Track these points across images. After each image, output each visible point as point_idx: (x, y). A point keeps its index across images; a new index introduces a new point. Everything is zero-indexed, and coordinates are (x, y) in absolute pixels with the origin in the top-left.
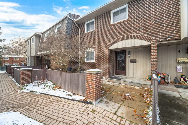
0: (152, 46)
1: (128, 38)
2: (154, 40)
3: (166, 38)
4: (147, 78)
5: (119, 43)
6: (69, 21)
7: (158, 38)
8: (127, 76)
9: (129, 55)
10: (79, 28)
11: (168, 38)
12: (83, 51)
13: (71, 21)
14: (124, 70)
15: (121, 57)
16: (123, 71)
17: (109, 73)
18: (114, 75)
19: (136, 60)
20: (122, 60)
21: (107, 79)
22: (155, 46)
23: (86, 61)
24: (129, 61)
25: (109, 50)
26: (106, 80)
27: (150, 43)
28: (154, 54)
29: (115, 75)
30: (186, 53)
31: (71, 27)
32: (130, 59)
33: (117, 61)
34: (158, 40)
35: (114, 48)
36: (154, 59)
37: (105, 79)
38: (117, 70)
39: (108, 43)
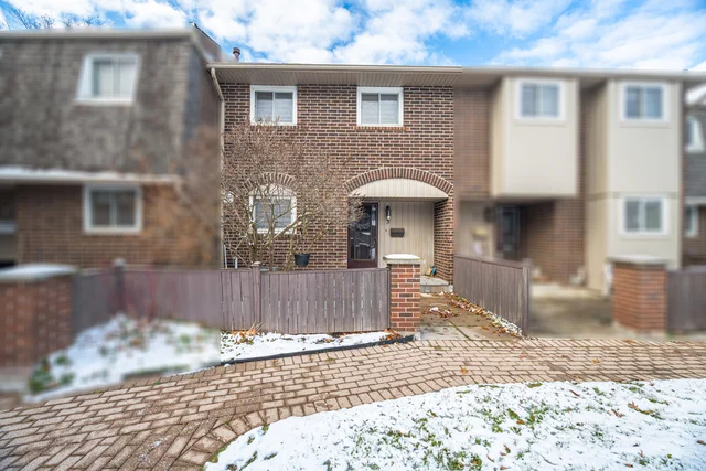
0: (450, 203)
1: (402, 175)
4: (429, 272)
9: (389, 218)
10: (222, 96)
19: (404, 230)
24: (388, 232)
25: (348, 198)
27: (446, 196)
32: (388, 227)
38: (352, 258)
39: (347, 178)
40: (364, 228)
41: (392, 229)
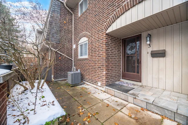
5: (123, 17)
6: (56, 3)
8: (144, 84)
9: (148, 42)
10: (72, 13)
12: (77, 43)
13: (60, 3)
14: (138, 72)
15: (132, 48)
16: (136, 74)
18: (119, 80)
19: (165, 50)
20: (135, 54)
21: (103, 87)
23: (80, 57)
25: (106, 34)
29: (121, 80)
31: (59, 11)
32: (150, 50)
33: (126, 55)
37: (101, 87)
38: (125, 71)
39: (105, 23)
40: (132, 53)
41: (152, 51)
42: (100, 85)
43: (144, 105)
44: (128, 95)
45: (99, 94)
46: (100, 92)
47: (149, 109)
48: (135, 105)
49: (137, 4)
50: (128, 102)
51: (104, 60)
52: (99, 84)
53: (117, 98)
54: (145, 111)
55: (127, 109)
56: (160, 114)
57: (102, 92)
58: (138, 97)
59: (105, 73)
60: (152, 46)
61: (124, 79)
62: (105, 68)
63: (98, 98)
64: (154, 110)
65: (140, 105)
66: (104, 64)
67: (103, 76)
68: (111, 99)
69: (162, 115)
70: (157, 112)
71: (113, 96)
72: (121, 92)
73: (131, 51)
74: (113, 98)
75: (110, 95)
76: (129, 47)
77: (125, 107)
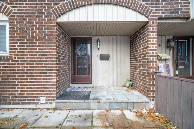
0: (151, 26)
2: (154, 13)
3: (171, 13)
7: (160, 10)
8: (94, 85)
9: (98, 46)
11: (173, 13)
14: (89, 74)
16: (87, 76)
17: (59, 85)
18: (69, 87)
19: (109, 55)
21: (51, 103)
22: (155, 26)
24: (99, 58)
25: (57, 23)
26: (48, 106)
27: (147, 19)
28: (153, 41)
29: (71, 85)
30: (166, 48)
33: (76, 57)
34: (160, 14)
35: (71, 20)
36: (154, 50)
37: (46, 103)
38: (74, 75)
39: (54, 4)
40: (83, 54)
41: (101, 55)
42: (44, 102)
43: (107, 106)
44: (92, 101)
45: (46, 117)
46: (47, 113)
47: (111, 108)
48: (98, 110)
49: (100, 3)
50: (91, 109)
51: (53, 61)
52: (43, 100)
53: (77, 110)
54: (109, 111)
55: (97, 118)
56: (119, 108)
57: (50, 111)
58: (101, 100)
59: (55, 80)
60: (100, 50)
61: (75, 83)
62: (54, 73)
63: (49, 126)
64: (115, 107)
65: (104, 107)
66: (52, 67)
67: (52, 85)
68: (72, 115)
69: (121, 108)
70: (117, 107)
71: (70, 109)
72: (83, 101)
73: (82, 52)
74: (73, 113)
75: (65, 111)
76: (79, 47)
77: (93, 117)
